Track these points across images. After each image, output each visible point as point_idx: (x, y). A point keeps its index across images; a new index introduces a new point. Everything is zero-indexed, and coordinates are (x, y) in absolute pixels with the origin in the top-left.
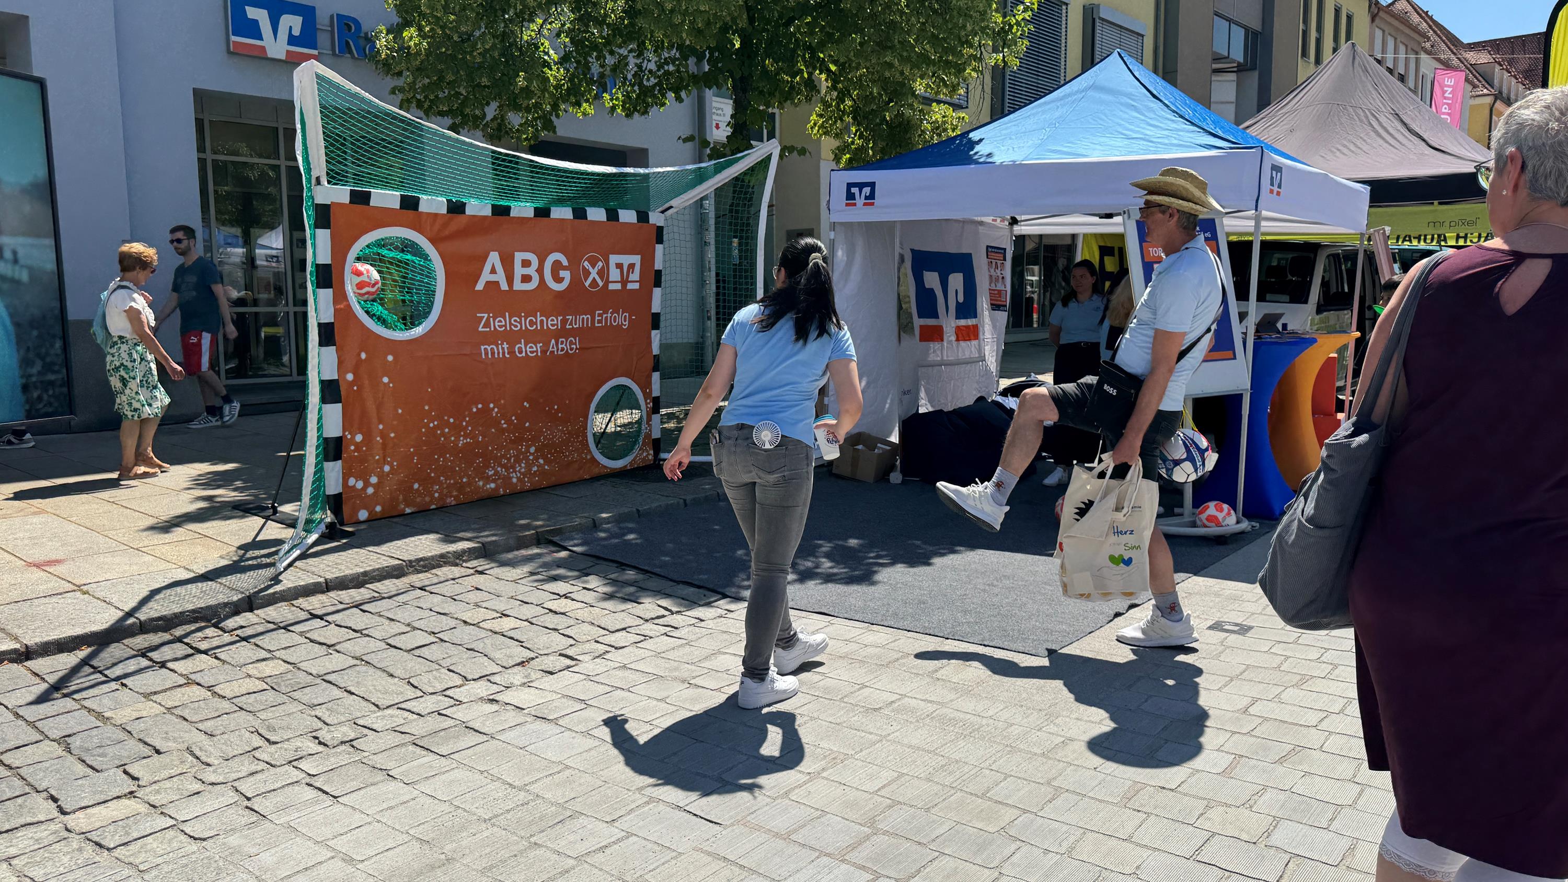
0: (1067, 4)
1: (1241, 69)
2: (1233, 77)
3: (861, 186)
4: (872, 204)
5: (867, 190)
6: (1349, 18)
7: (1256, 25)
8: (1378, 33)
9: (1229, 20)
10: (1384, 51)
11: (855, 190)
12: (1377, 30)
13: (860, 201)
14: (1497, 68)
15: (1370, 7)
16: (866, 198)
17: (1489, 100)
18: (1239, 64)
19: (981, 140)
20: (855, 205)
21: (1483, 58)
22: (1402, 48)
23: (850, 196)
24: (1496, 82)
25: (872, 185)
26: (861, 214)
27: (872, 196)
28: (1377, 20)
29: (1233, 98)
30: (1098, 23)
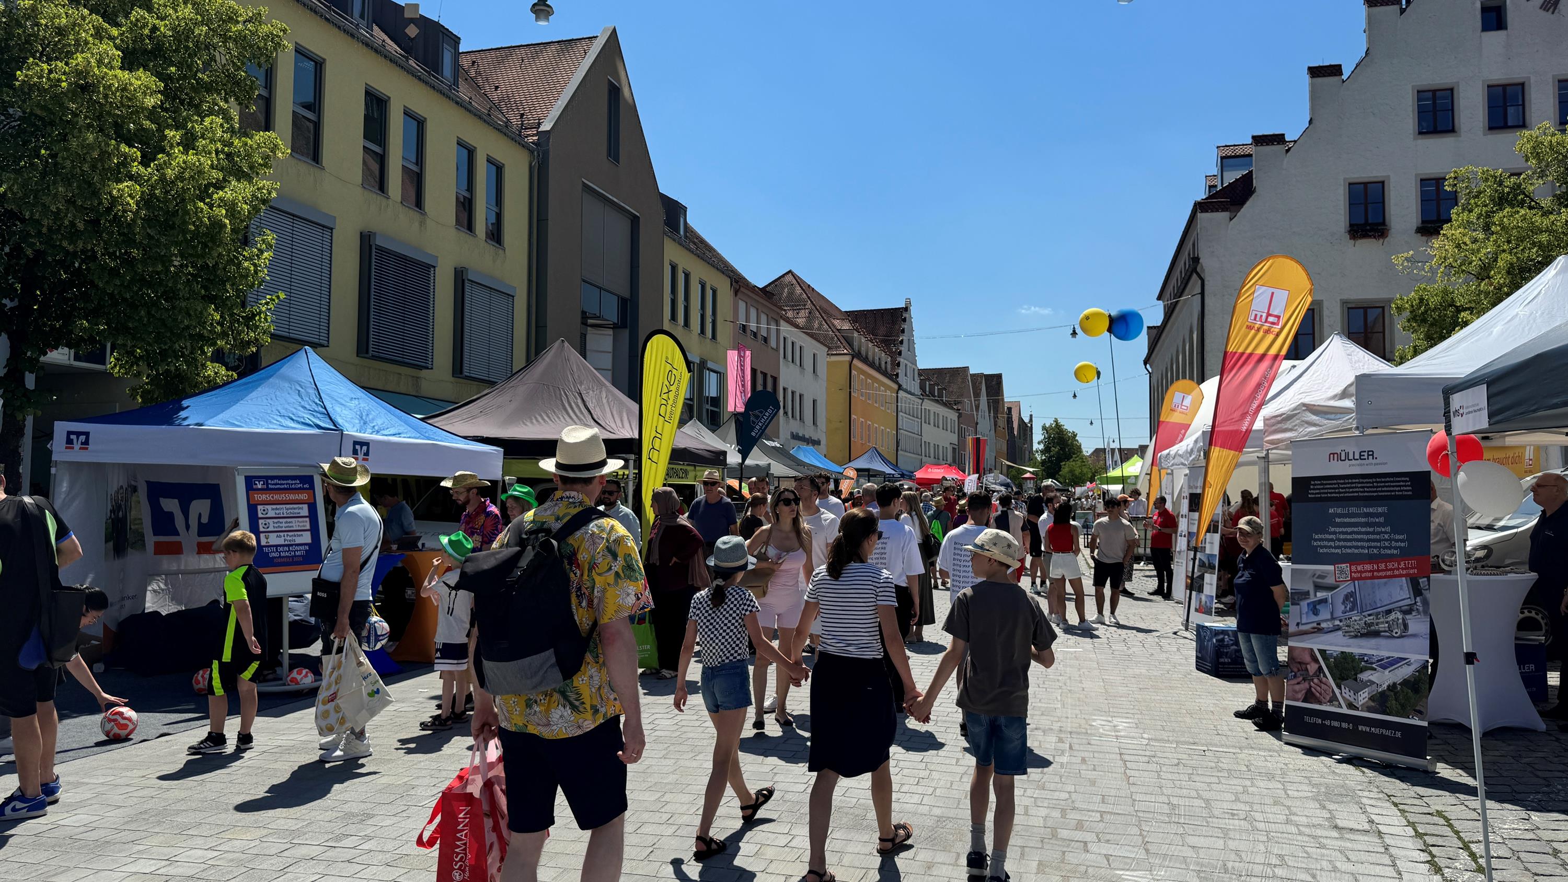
0: (434, 267)
1: (615, 327)
2: (611, 332)
3: (78, 434)
4: (87, 449)
5: (83, 438)
6: (714, 292)
7: (626, 294)
8: (742, 305)
9: (600, 288)
10: (747, 320)
11: (73, 437)
12: (740, 302)
13: (77, 446)
14: (856, 334)
15: (731, 285)
16: (82, 444)
17: (848, 358)
18: (614, 324)
19: (188, 407)
20: (73, 448)
21: (846, 326)
22: (764, 318)
23: (69, 441)
24: (856, 344)
25: (87, 434)
26: (77, 455)
27: (86, 442)
28: (739, 294)
29: (610, 349)
30: (467, 284)
